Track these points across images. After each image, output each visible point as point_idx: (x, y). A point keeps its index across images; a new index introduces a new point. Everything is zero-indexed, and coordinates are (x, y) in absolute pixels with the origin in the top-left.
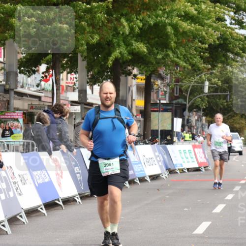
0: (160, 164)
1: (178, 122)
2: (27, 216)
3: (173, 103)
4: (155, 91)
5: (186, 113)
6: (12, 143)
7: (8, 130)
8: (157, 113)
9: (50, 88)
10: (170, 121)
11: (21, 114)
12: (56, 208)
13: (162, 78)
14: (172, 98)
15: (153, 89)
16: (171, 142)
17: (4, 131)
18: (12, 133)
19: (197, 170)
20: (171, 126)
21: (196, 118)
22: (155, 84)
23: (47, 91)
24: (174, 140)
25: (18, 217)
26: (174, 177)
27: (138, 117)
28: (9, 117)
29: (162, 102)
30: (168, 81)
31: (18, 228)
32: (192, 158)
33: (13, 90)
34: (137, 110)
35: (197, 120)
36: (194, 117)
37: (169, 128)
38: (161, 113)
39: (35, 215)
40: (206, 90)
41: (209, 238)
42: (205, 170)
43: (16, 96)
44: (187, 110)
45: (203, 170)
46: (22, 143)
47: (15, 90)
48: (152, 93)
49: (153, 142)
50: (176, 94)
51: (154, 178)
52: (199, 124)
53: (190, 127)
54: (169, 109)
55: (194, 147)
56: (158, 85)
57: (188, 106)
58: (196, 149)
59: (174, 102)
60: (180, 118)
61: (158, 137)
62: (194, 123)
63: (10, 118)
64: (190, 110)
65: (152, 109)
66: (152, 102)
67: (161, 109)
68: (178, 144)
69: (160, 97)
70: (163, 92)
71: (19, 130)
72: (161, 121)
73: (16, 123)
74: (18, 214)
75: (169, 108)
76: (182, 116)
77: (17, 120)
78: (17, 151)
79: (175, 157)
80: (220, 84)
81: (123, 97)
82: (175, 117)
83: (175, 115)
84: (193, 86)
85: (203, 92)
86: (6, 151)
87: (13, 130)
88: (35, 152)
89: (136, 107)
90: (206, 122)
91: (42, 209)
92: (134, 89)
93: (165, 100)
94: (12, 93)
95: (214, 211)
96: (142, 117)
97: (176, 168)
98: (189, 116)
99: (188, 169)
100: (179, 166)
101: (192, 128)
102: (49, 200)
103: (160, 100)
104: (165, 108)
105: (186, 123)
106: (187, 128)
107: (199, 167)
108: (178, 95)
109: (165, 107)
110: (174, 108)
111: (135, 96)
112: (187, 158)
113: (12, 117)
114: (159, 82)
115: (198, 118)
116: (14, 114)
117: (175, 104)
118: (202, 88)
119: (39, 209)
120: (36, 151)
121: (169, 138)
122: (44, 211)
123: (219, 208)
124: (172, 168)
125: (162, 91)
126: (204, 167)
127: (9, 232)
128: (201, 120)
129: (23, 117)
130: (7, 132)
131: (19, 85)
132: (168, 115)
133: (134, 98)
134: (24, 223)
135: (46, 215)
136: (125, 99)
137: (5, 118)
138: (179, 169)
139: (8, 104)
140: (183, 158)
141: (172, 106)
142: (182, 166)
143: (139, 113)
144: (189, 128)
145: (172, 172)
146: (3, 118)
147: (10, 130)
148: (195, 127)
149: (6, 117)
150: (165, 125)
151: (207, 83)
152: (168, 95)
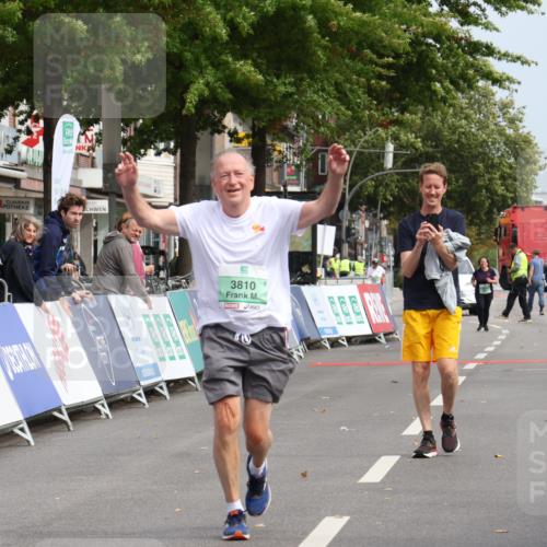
1: (327, 234)
3: (315, 193)
4: (275, 165)
5: (345, 214)
9: (40, 160)
10: (307, 233)
12: (54, 428)
13: (290, 136)
14: (313, 179)
15: (272, 160)
19: (369, 340)
20: (310, 242)
21: (367, 224)
22: (275, 150)
23: (33, 166)
24: (318, 275)
26: (317, 357)
29: (291, 189)
30: (301, 142)
32: (358, 314)
35: (368, 230)
36: (363, 223)
37: (306, 247)
39: (6, 444)
40: (389, 162)
41: (395, 491)
42: (387, 340)
44: (346, 208)
45: (383, 340)
48: (268, 170)
52: (374, 238)
53: (354, 246)
55: (363, 289)
56: (280, 152)
57: (348, 197)
58: (366, 295)
59: (317, 188)
60: (332, 224)
62: (362, 238)
64: (353, 209)
66: (267, 190)
68: (326, 284)
69: (286, 178)
70: (293, 168)
76: (335, 221)
79: (320, 312)
80: (420, 145)
81: (202, 178)
84: (360, 154)
85: (381, 167)
88: (6, 302)
90: (388, 234)
91: (22, 430)
93: (298, 185)
95: (407, 432)
97: (323, 337)
98: (351, 221)
99: (349, 339)
100: (326, 330)
101: (359, 247)
102: (39, 410)
103: (285, 186)
105: (344, 237)
106: (346, 247)
107: (374, 335)
108: (326, 173)
112: (347, 314)
114: (282, 146)
115: (370, 224)
118: (381, 156)
119: (17, 431)
120: (9, 300)
121: (306, 269)
122: (28, 436)
123: (417, 426)
124: (314, 337)
125: (290, 166)
126: (385, 335)
128: (378, 228)
135: (32, 443)
136: (207, 183)
138: (328, 339)
140: (337, 315)
142: (334, 330)
144: (350, 247)
145: (312, 345)
148: (365, 246)
150: (297, 240)
151: (390, 147)
152: (302, 175)
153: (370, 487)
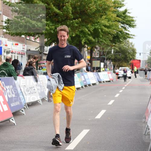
0: (96, 79)
1: (102, 64)
5: (105, 61)
8: (95, 61)
10: (99, 64)
13: (96, 48)
14: (100, 55)
15: (93, 52)
17: (40, 67)
18: (42, 68)
19: (109, 81)
21: (109, 63)
25: (45, 99)
26: (101, 84)
30: (98, 49)
32: (107, 77)
34: (87, 60)
35: (109, 64)
37: (99, 66)
38: (96, 61)
40: (112, 52)
42: (112, 81)
43: (44, 55)
45: (111, 81)
47: (43, 53)
48: (93, 54)
49: (93, 71)
50: (102, 54)
51: (94, 84)
52: (110, 65)
53: (107, 66)
54: (99, 59)
55: (108, 73)
57: (106, 58)
59: (101, 57)
61: (95, 69)
62: (108, 65)
63: (42, 63)
64: (107, 60)
65: (93, 60)
66: (93, 57)
69: (96, 55)
70: (97, 53)
71: (45, 67)
72: (96, 64)
73: (44, 65)
76: (104, 62)
77: (44, 63)
83: (101, 61)
84: (108, 51)
85: (111, 53)
87: (43, 67)
89: (87, 59)
92: (86, 52)
93: (97, 56)
94: (42, 54)
95: (115, 96)
97: (102, 81)
99: (106, 81)
105: (105, 64)
109: (97, 59)
110: (101, 59)
111: (87, 55)
114: (95, 50)
116: (43, 61)
118: (111, 52)
121: (99, 70)
123: (117, 95)
124: (100, 81)
126: (112, 80)
127: (42, 104)
128: (111, 63)
130: (41, 68)
131: (45, 51)
132: (99, 61)
137: (40, 63)
139: (41, 58)
140: (104, 77)
142: (104, 80)
145: (100, 82)
147: (42, 67)
151: (113, 50)
152: (98, 55)
153: (110, 105)
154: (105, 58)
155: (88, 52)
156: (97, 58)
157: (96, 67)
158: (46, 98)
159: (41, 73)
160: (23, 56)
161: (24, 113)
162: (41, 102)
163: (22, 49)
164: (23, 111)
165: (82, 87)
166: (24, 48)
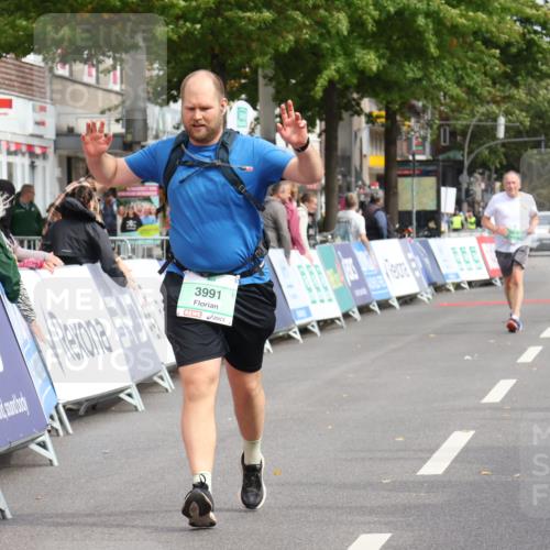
0: (417, 274)
1: (449, 195)
2: (172, 377)
3: (438, 160)
4: (404, 137)
5: (464, 178)
6: (140, 242)
7: (132, 219)
8: (408, 180)
10: (433, 193)
11: (155, 188)
13: (417, 113)
14: (437, 149)
15: (401, 133)
16: (437, 233)
17: (126, 219)
18: (139, 224)
19: (487, 283)
20: (435, 202)
21: (483, 186)
22: (404, 125)
24: (443, 229)
26: (443, 298)
27: (373, 187)
28: (133, 194)
29: (418, 157)
30: (427, 118)
31: (157, 398)
32: (477, 262)
33: (139, 143)
34: (371, 175)
35: (484, 191)
36: (480, 185)
37: (431, 206)
38: (416, 180)
40: (501, 133)
41: (513, 409)
44: (465, 172)
45: (498, 283)
46: (159, 242)
47: (143, 144)
48: (399, 143)
50: (445, 142)
51: (407, 300)
54: (430, 171)
55: (481, 240)
56: (409, 126)
57: (466, 163)
58: (484, 246)
59: (441, 157)
60: (453, 186)
61: (411, 224)
62: (478, 197)
63: (135, 197)
64: (471, 173)
65: (400, 172)
66: (399, 159)
67: (417, 172)
68: (449, 237)
69: (414, 148)
70: (420, 140)
71: (153, 217)
72: (415, 194)
73: (146, 205)
74: (155, 374)
75: (431, 168)
76: (456, 184)
77: (148, 199)
78: (150, 256)
79: (445, 261)
80: (528, 124)
81: (344, 150)
82: (444, 185)
83: (444, 181)
84: (476, 126)
85: (494, 137)
86: (130, 258)
87: (142, 218)
89: (370, 169)
92: (365, 135)
93: (423, 153)
95: (521, 360)
96: (381, 187)
97: (448, 281)
98: (470, 184)
99: (470, 283)
100: (451, 276)
101: (476, 206)
103: (413, 156)
104: (424, 170)
105: (463, 196)
106: (465, 206)
107: (491, 279)
108: (447, 143)
109: (423, 168)
110: (440, 169)
111: (366, 148)
112: (468, 262)
113: (139, 194)
114: (412, 121)
115: (487, 186)
116: (142, 188)
117: (443, 161)
118: (494, 128)
121: (432, 225)
124: (440, 282)
125: (417, 139)
127: (141, 407)
129: (159, 194)
130: (131, 223)
131: (151, 133)
132: (431, 181)
133: (364, 152)
134: (167, 390)
136: (348, 154)
137: (127, 197)
138: (452, 283)
140: (459, 262)
141: (438, 165)
142: (458, 276)
143: (375, 179)
144: (469, 205)
145: (439, 288)
146: (122, 197)
147: (136, 218)
148: (482, 204)
149: (128, 194)
150: (425, 200)
153: (493, 407)
154: (462, 162)
155: (373, 136)
156: (421, 162)
157: (418, 213)
158: (162, 378)
159: (133, 250)
160: (39, 163)
161: (50, 454)
162: (137, 400)
163: (31, 129)
164: (43, 445)
165: (346, 316)
166: (40, 124)
